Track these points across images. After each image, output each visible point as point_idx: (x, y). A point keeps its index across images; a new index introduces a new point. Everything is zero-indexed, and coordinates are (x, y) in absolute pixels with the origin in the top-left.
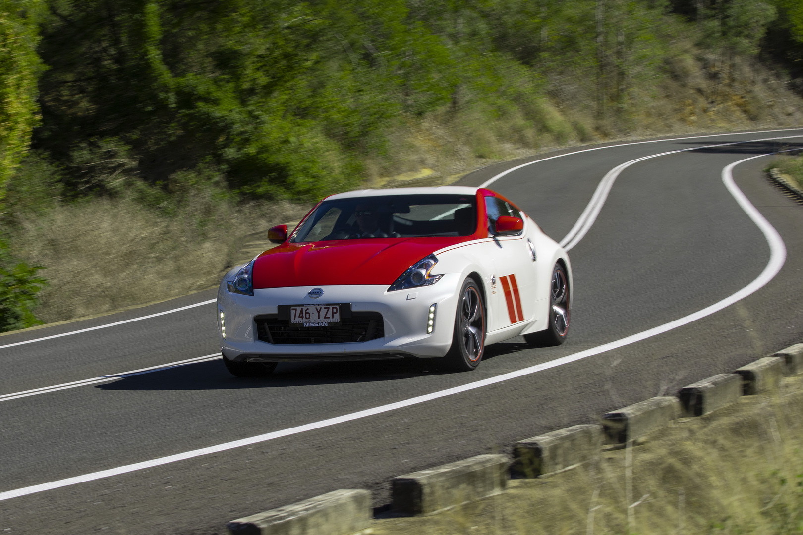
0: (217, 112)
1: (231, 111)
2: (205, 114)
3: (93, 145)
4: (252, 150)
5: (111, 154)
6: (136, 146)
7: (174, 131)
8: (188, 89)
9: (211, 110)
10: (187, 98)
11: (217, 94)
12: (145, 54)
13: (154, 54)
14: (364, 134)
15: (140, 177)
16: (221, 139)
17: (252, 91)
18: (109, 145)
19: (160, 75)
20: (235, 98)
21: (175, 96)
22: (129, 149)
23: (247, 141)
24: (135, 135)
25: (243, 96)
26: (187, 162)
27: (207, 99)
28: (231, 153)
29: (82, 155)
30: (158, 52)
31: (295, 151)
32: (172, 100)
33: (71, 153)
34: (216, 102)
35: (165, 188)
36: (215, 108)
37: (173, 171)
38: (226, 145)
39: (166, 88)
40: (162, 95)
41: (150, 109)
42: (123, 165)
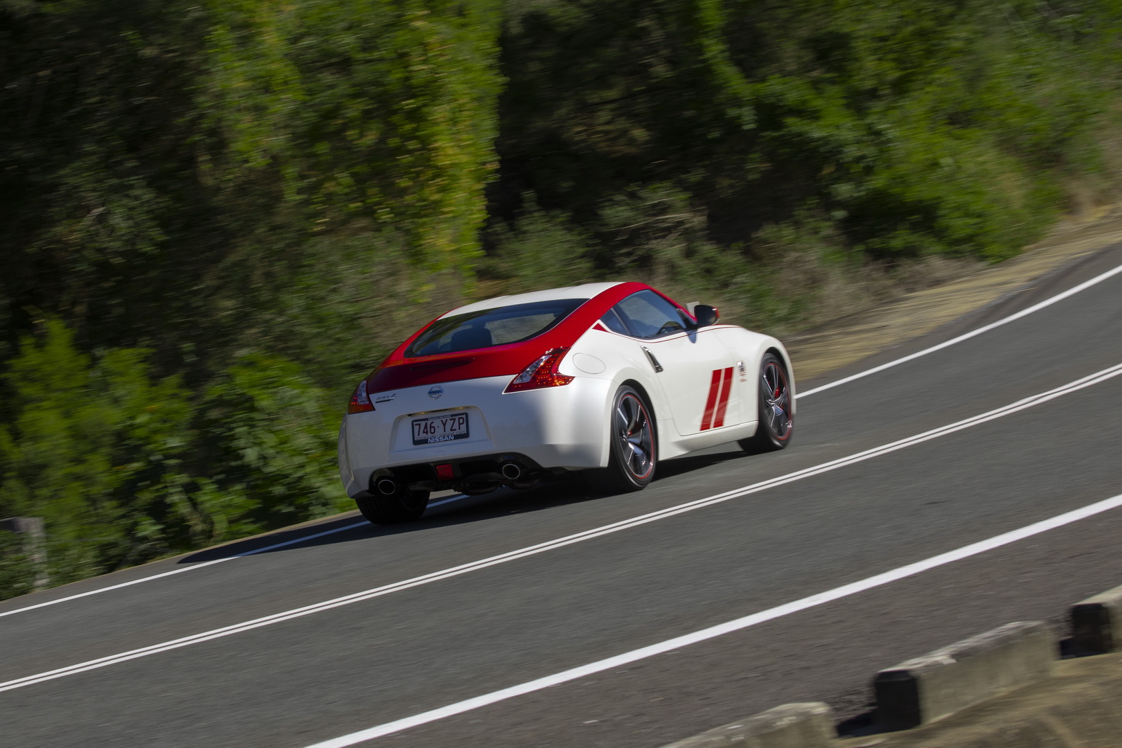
0: (816, 131)
1: (838, 127)
2: (800, 135)
3: (633, 196)
4: (879, 181)
5: (663, 209)
6: (700, 195)
7: (756, 166)
8: (772, 100)
9: (807, 128)
10: (771, 113)
11: (818, 103)
12: (700, 50)
13: (714, 49)
14: (1061, 142)
15: (710, 239)
16: (827, 170)
17: (873, 94)
18: (659, 194)
19: (726, 83)
20: (848, 106)
21: (753, 112)
22: (690, 198)
23: (869, 170)
24: (695, 176)
25: (858, 102)
26: (780, 212)
27: (800, 111)
28: (844, 190)
29: (618, 213)
30: (721, 47)
31: (950, 178)
32: (748, 118)
33: (600, 212)
34: (814, 115)
35: (746, 252)
36: (814, 125)
37: (758, 227)
38: (838, 180)
39: (737, 102)
40: (732, 112)
41: (715, 134)
42: (681, 223)
